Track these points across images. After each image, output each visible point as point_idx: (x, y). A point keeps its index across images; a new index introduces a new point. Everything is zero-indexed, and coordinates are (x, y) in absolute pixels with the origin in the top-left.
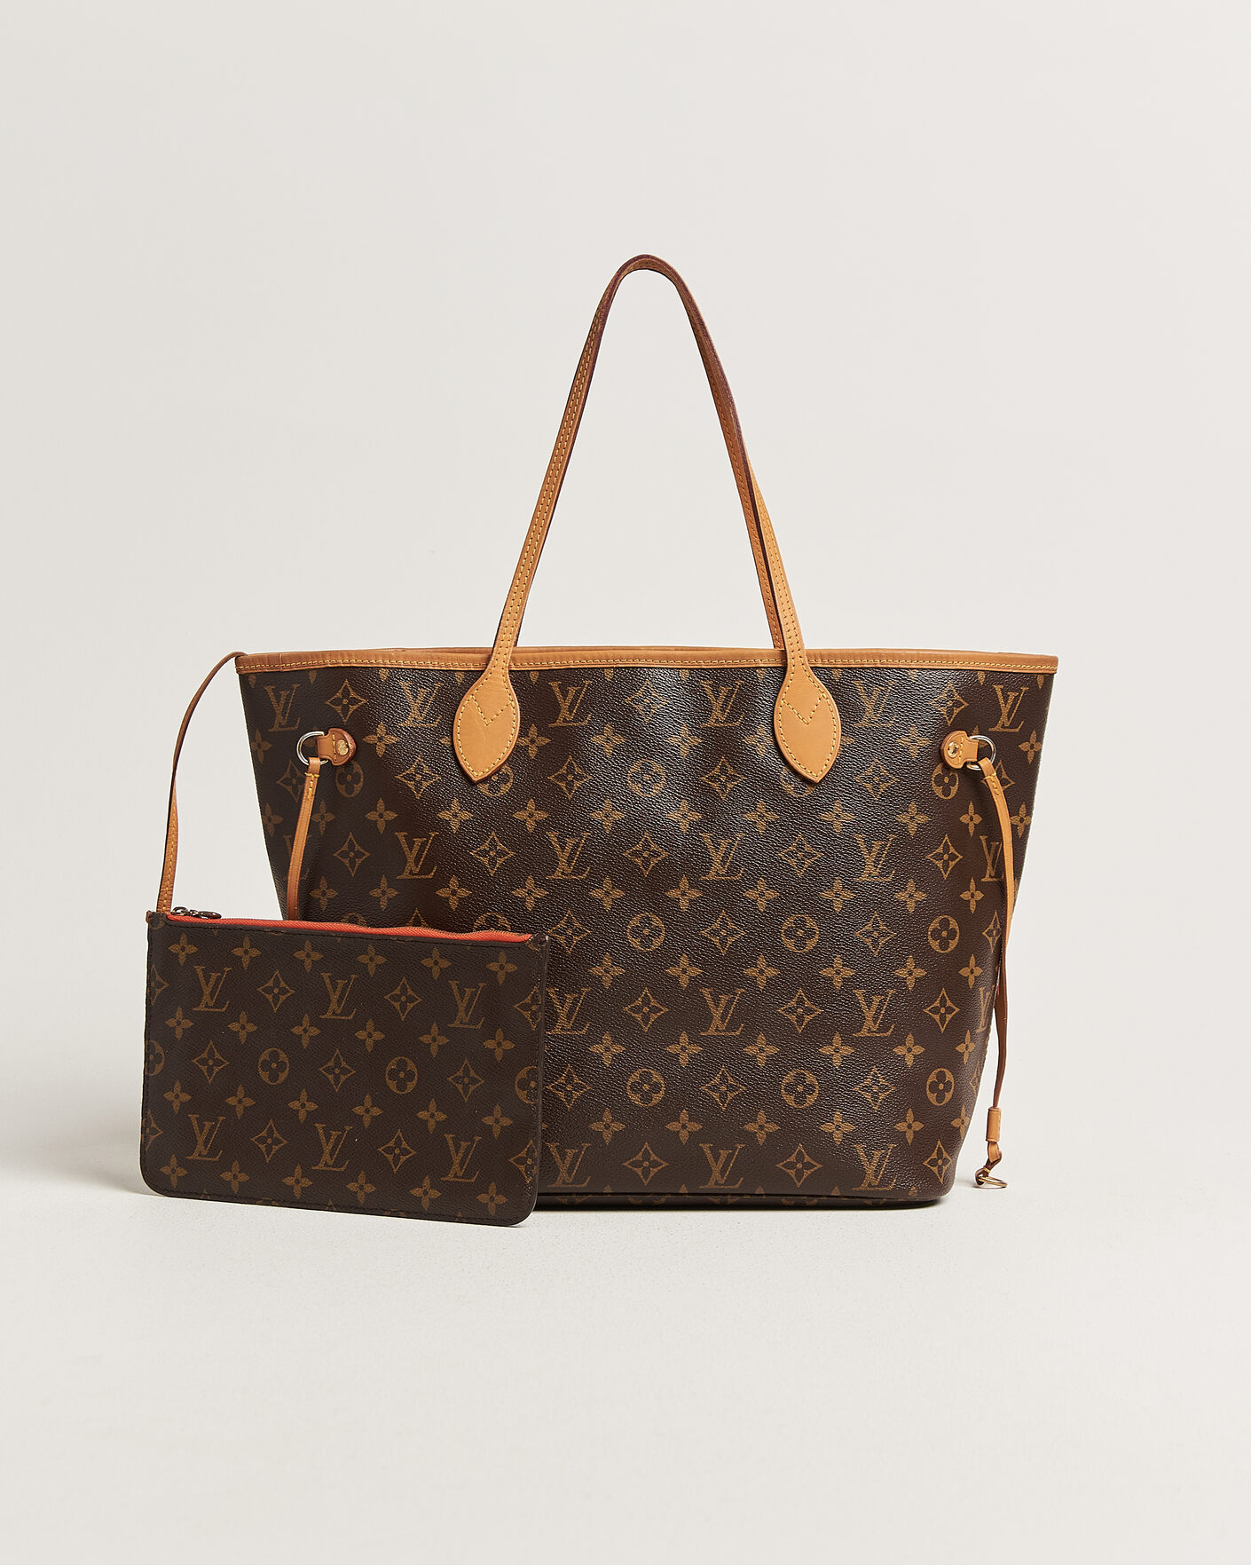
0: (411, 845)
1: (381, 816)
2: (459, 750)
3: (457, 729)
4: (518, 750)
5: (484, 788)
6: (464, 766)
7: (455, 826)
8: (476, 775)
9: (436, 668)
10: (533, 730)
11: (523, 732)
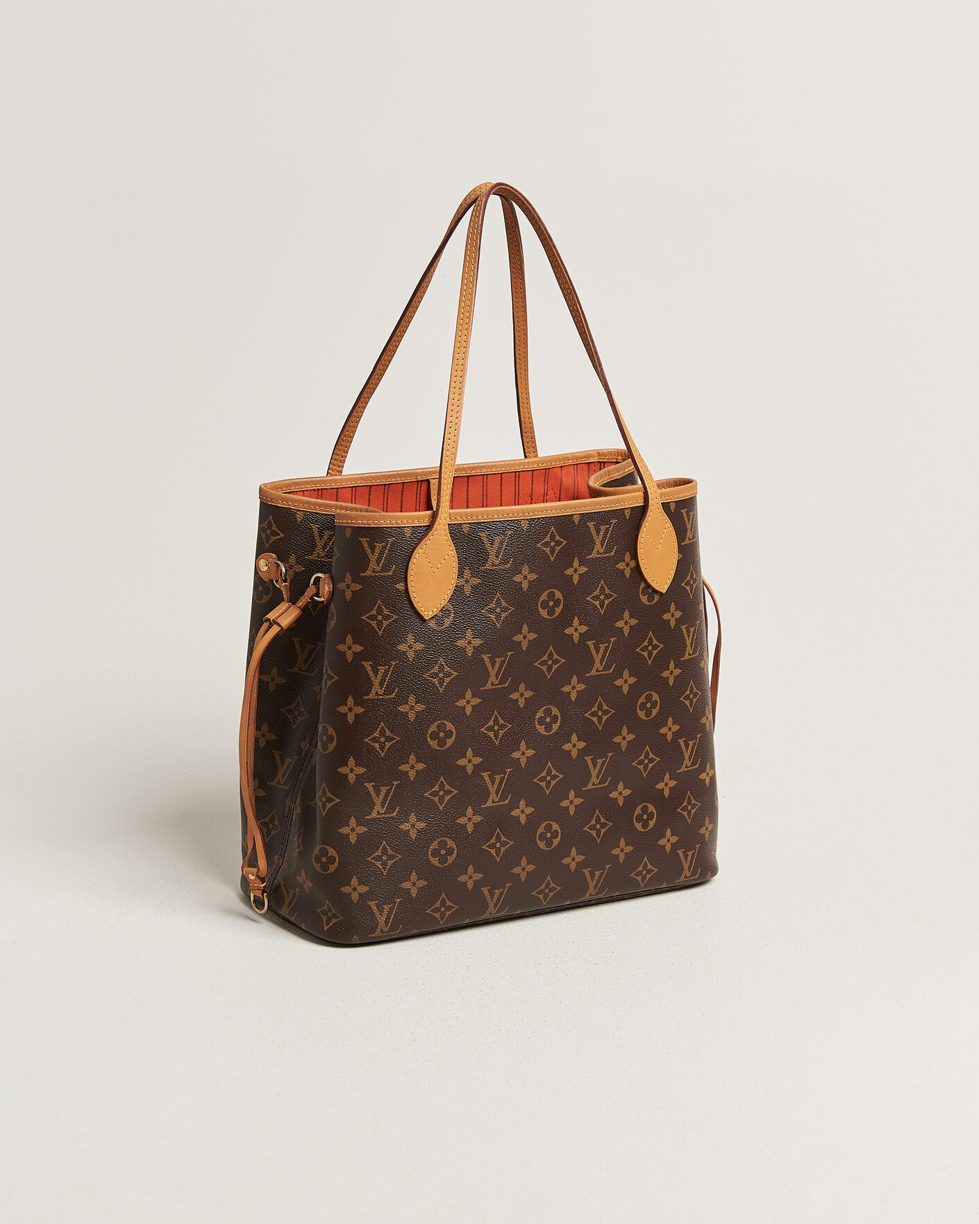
0: (376, 672)
1: (349, 648)
2: (412, 595)
3: (410, 578)
4: (458, 590)
5: (432, 624)
6: (417, 608)
7: (411, 655)
8: (428, 615)
9: (389, 526)
10: (467, 573)
11: (460, 575)
